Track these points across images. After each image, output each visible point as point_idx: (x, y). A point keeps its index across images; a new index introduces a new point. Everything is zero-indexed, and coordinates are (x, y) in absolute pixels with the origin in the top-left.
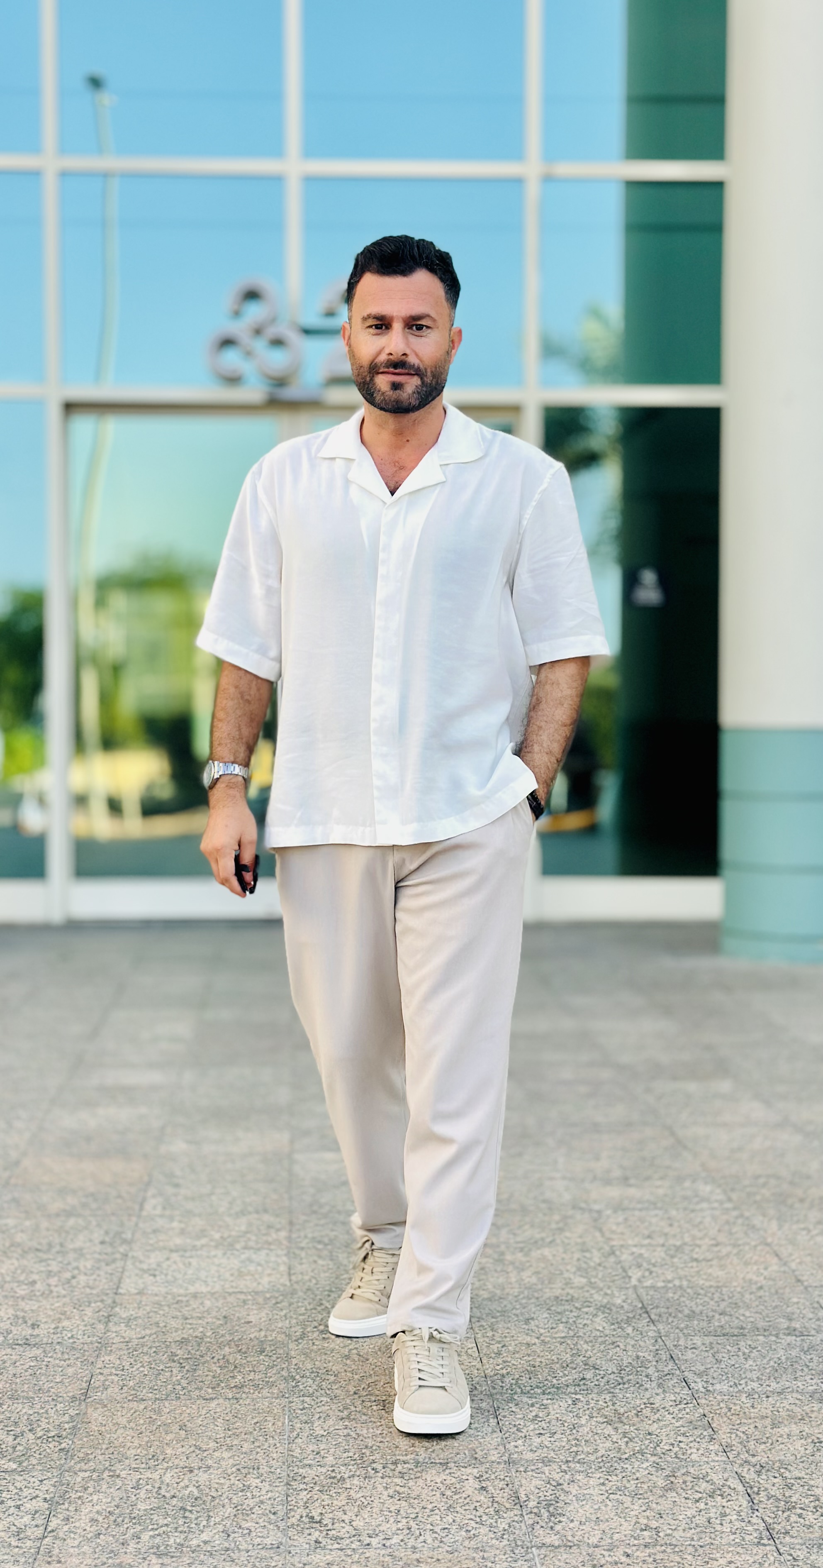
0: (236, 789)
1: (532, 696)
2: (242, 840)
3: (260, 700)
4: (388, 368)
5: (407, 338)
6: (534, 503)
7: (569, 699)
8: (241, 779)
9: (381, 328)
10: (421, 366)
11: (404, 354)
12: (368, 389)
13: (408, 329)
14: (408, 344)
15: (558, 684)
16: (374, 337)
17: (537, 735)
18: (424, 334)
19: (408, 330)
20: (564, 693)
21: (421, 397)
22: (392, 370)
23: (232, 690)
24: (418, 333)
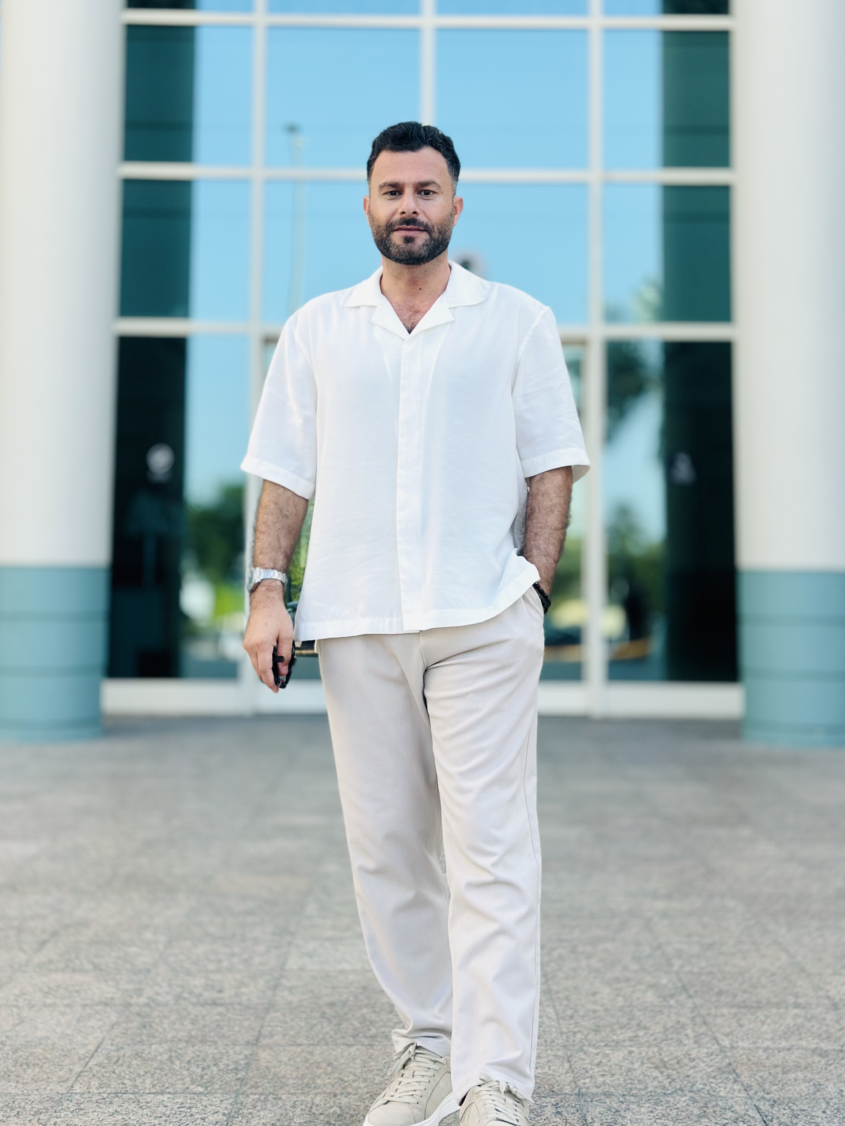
0: (275, 592)
1: (527, 507)
2: (281, 637)
3: (296, 515)
4: (402, 225)
5: (417, 201)
6: (527, 338)
7: (559, 507)
8: (279, 583)
9: (395, 194)
10: (429, 224)
11: (415, 213)
12: (385, 245)
13: (418, 193)
14: (417, 205)
15: (548, 494)
16: (391, 201)
17: (534, 540)
18: (431, 197)
19: (417, 195)
20: (554, 501)
21: (430, 249)
22: (405, 226)
23: (273, 506)
24: (426, 197)
